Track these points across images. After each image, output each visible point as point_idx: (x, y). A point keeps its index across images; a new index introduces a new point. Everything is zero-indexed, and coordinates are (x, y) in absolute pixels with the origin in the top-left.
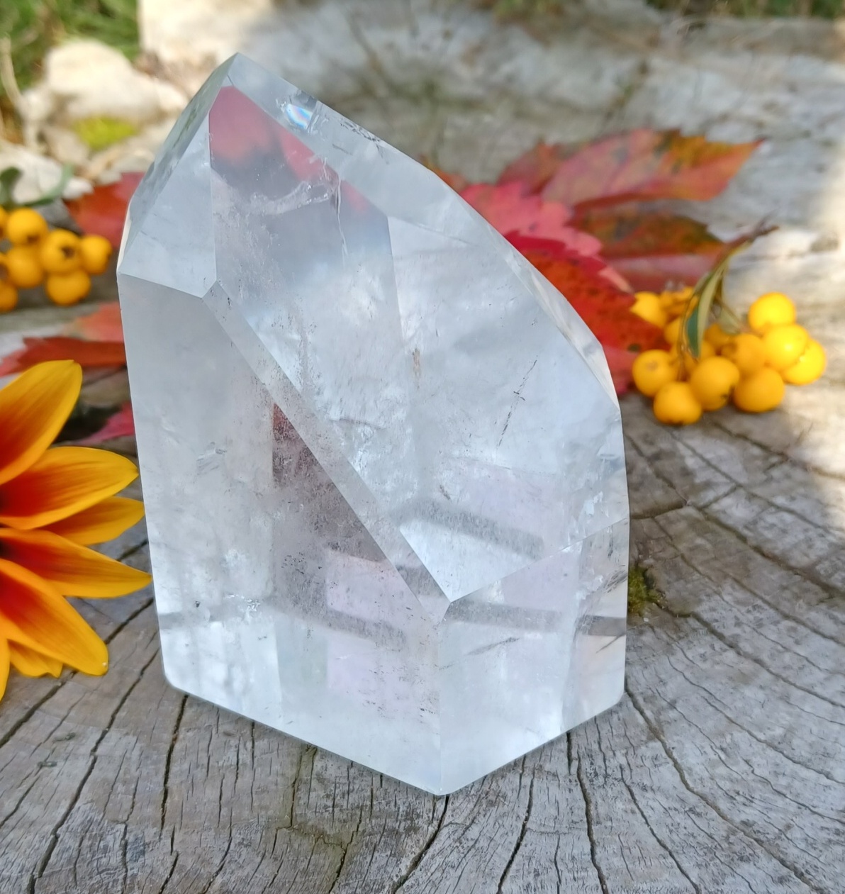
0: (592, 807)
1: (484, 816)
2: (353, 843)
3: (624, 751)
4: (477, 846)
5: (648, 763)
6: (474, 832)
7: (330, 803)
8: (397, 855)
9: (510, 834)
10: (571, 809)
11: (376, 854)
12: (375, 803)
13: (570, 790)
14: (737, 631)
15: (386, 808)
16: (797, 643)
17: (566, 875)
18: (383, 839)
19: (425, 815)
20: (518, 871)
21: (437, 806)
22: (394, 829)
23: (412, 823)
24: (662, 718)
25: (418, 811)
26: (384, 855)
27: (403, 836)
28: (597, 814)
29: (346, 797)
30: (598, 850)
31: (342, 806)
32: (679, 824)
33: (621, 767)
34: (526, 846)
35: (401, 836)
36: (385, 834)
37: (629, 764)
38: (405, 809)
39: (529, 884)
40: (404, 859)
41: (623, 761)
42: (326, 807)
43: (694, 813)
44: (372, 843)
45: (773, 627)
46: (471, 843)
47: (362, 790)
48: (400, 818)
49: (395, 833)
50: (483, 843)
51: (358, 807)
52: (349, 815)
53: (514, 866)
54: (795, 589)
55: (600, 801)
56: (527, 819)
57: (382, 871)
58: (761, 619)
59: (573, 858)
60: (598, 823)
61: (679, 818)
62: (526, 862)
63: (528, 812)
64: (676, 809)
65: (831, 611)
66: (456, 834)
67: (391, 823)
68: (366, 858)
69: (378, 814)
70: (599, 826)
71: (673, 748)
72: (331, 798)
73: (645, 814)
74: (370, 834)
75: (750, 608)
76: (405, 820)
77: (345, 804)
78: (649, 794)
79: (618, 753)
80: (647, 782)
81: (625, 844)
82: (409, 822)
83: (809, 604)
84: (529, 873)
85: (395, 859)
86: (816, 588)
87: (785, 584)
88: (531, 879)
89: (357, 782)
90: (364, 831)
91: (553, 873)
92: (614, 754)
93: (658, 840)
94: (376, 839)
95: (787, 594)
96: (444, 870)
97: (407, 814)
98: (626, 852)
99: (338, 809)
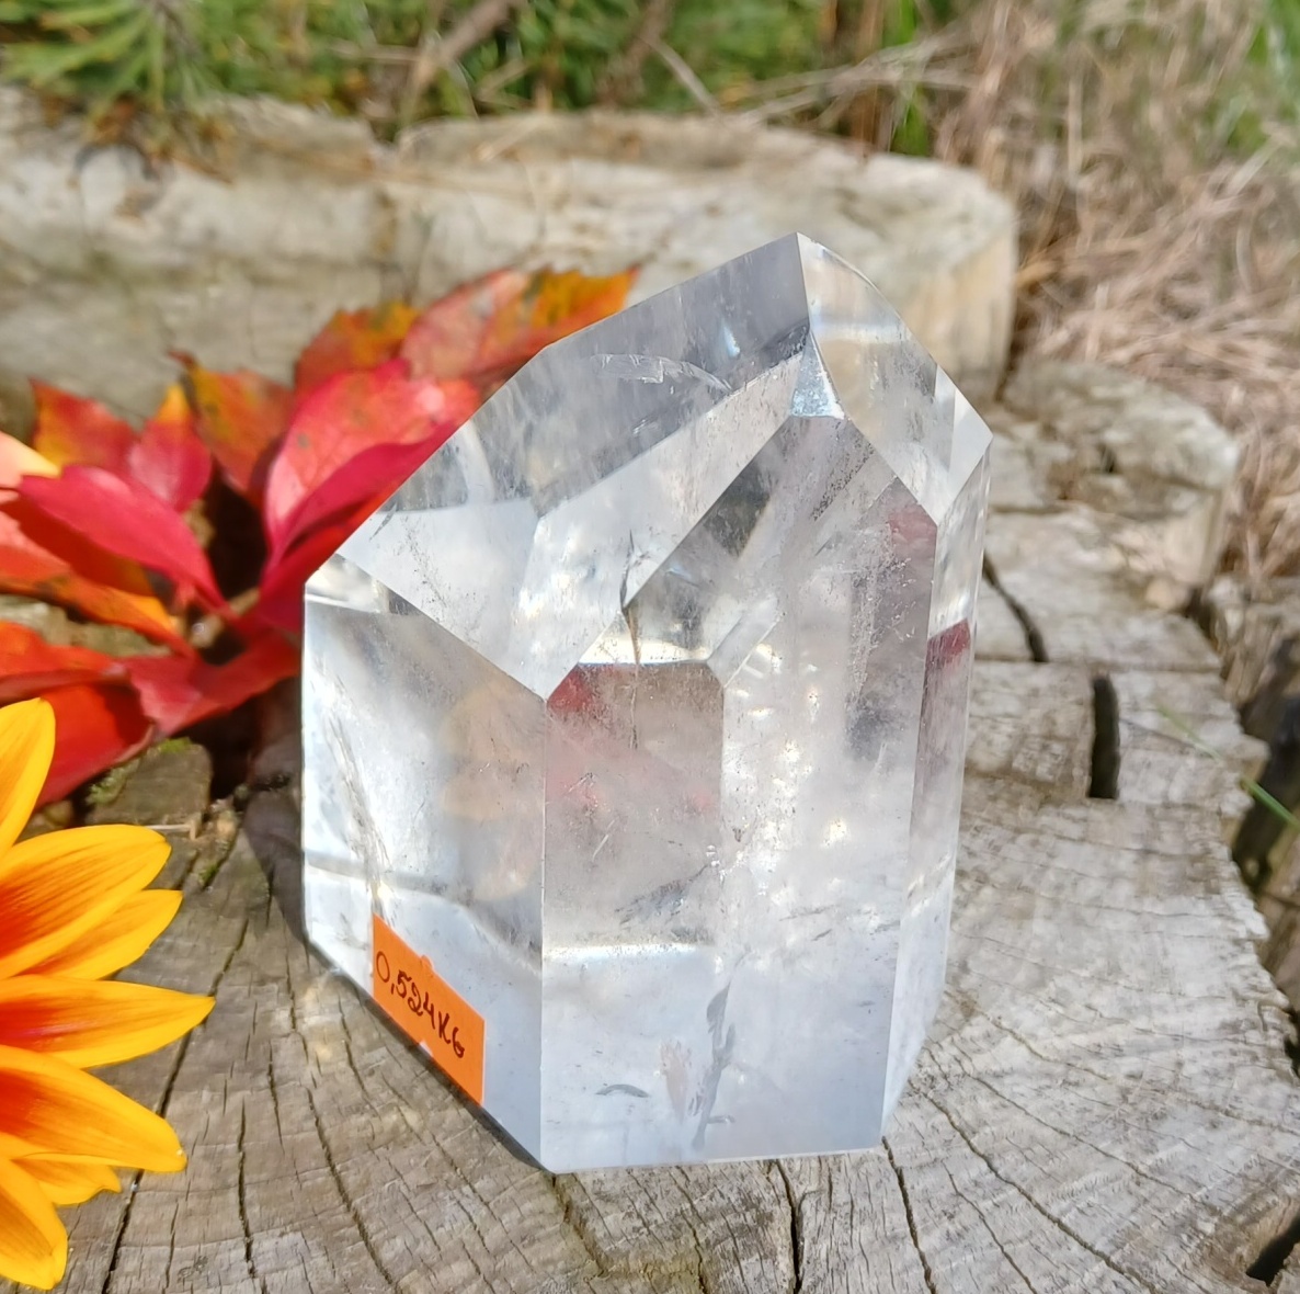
0: (954, 1118)
1: (839, 1171)
2: (704, 1260)
3: (949, 1039)
4: (857, 1208)
5: (983, 1045)
6: (841, 1196)
7: (638, 1223)
8: (770, 1255)
9: (885, 1180)
10: (933, 1127)
11: (743, 1263)
12: (695, 1202)
13: (917, 1105)
14: (977, 862)
15: (714, 1203)
16: (1051, 856)
17: (985, 1205)
18: (738, 1242)
19: (766, 1196)
20: (924, 1220)
21: (773, 1178)
22: (742, 1227)
23: (757, 1210)
24: (963, 986)
25: (755, 1193)
26: (752, 1260)
27: (760, 1229)
28: (966, 1123)
29: (652, 1206)
30: (996, 1163)
31: (656, 1221)
32: (1062, 1102)
33: (956, 1059)
34: (913, 1188)
35: (757, 1230)
36: (736, 1235)
37: (963, 1053)
38: (737, 1196)
39: (948, 1232)
40: (780, 1258)
41: (955, 1051)
42: (635, 1230)
43: (1070, 1084)
44: (728, 1252)
45: (1010, 845)
46: (847, 1208)
47: (668, 1192)
48: (739, 1210)
49: (744, 1230)
50: (861, 1203)
51: (676, 1215)
52: (674, 1228)
53: (916, 1217)
54: (1005, 796)
55: (959, 1108)
56: (891, 1158)
57: (763, 1280)
58: (993, 841)
59: (976, 1184)
60: (974, 1133)
61: (1057, 1095)
62: (927, 1206)
63: (886, 1147)
64: (1049, 1087)
65: (1060, 810)
66: (823, 1203)
67: (733, 1220)
68: (733, 1273)
69: (709, 1214)
70: (977, 1136)
71: (999, 1018)
72: (635, 1215)
73: (1019, 1104)
74: (718, 1242)
75: (972, 831)
76: (747, 1210)
77: (658, 1217)
78: (1007, 1080)
79: (944, 1044)
80: (995, 1068)
81: (1022, 1146)
82: (754, 1210)
83: (1031, 808)
84: (940, 1217)
85: (769, 1260)
86: (1029, 788)
87: (992, 793)
88: (946, 1224)
89: (653, 1184)
90: (707, 1242)
91: (965, 1207)
92: (940, 1046)
93: (1055, 1129)
94: (730, 1245)
95: (1001, 805)
96: (838, 1252)
97: (744, 1202)
98: (1028, 1153)
99: (654, 1226)
